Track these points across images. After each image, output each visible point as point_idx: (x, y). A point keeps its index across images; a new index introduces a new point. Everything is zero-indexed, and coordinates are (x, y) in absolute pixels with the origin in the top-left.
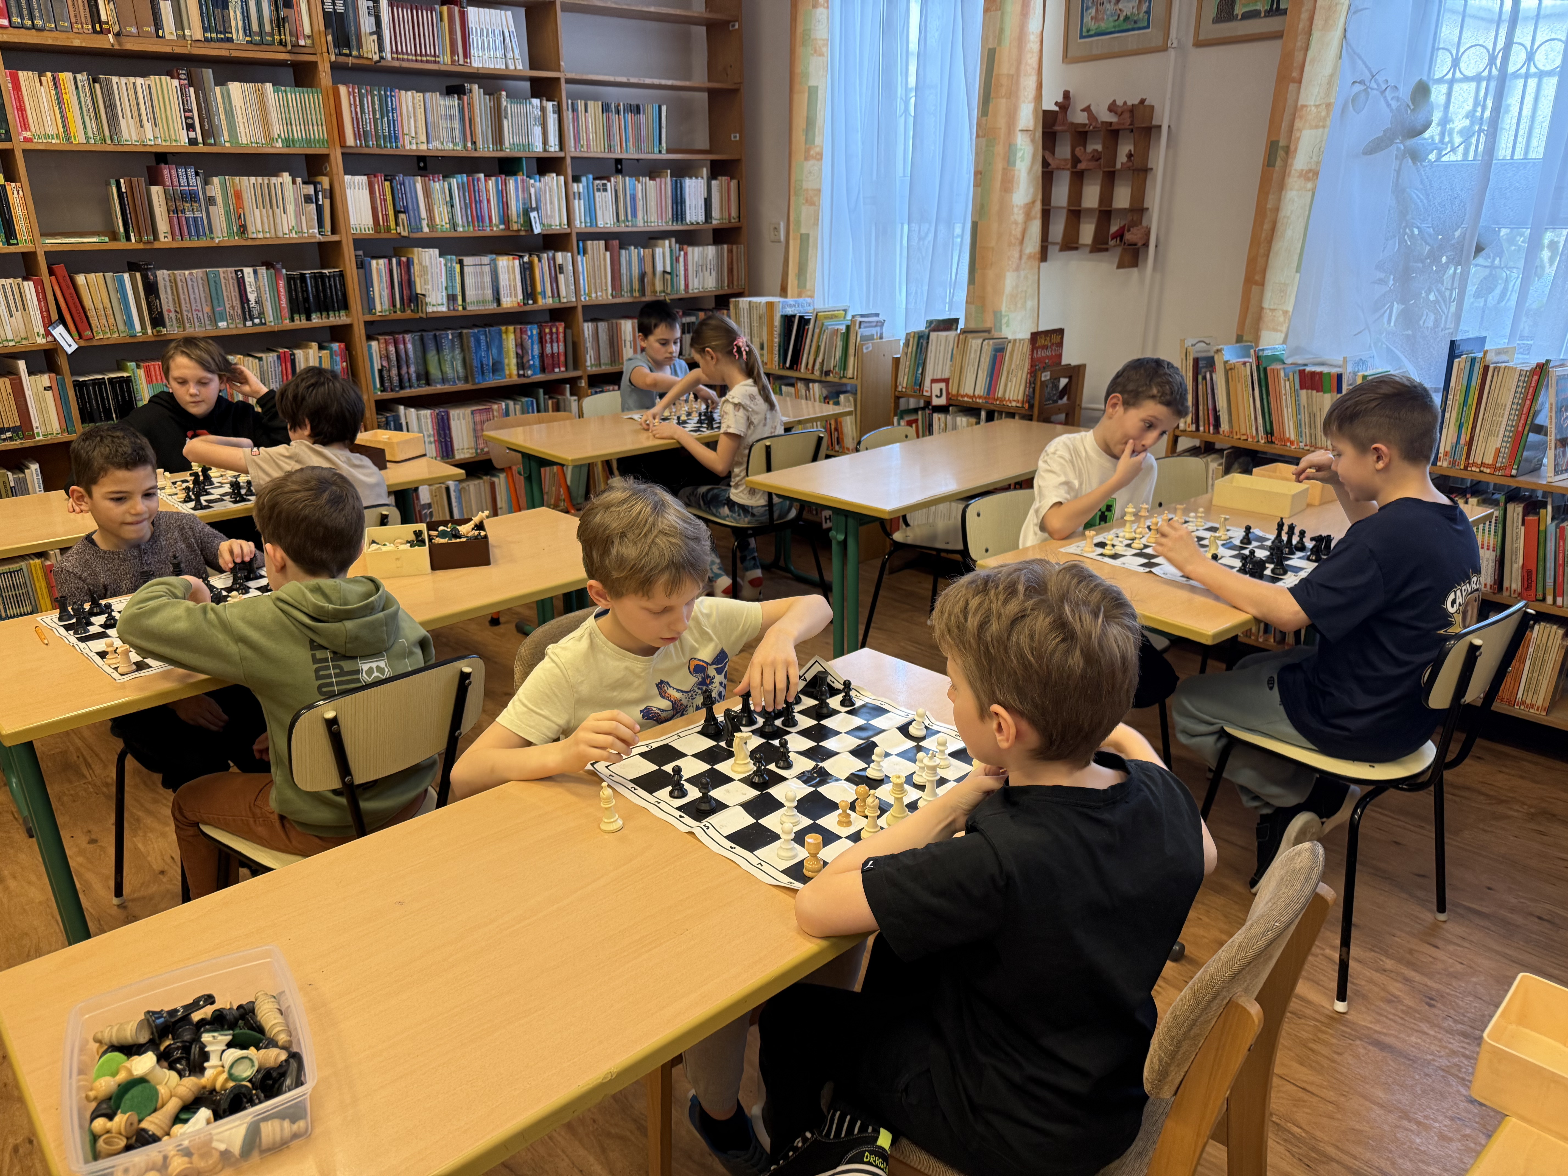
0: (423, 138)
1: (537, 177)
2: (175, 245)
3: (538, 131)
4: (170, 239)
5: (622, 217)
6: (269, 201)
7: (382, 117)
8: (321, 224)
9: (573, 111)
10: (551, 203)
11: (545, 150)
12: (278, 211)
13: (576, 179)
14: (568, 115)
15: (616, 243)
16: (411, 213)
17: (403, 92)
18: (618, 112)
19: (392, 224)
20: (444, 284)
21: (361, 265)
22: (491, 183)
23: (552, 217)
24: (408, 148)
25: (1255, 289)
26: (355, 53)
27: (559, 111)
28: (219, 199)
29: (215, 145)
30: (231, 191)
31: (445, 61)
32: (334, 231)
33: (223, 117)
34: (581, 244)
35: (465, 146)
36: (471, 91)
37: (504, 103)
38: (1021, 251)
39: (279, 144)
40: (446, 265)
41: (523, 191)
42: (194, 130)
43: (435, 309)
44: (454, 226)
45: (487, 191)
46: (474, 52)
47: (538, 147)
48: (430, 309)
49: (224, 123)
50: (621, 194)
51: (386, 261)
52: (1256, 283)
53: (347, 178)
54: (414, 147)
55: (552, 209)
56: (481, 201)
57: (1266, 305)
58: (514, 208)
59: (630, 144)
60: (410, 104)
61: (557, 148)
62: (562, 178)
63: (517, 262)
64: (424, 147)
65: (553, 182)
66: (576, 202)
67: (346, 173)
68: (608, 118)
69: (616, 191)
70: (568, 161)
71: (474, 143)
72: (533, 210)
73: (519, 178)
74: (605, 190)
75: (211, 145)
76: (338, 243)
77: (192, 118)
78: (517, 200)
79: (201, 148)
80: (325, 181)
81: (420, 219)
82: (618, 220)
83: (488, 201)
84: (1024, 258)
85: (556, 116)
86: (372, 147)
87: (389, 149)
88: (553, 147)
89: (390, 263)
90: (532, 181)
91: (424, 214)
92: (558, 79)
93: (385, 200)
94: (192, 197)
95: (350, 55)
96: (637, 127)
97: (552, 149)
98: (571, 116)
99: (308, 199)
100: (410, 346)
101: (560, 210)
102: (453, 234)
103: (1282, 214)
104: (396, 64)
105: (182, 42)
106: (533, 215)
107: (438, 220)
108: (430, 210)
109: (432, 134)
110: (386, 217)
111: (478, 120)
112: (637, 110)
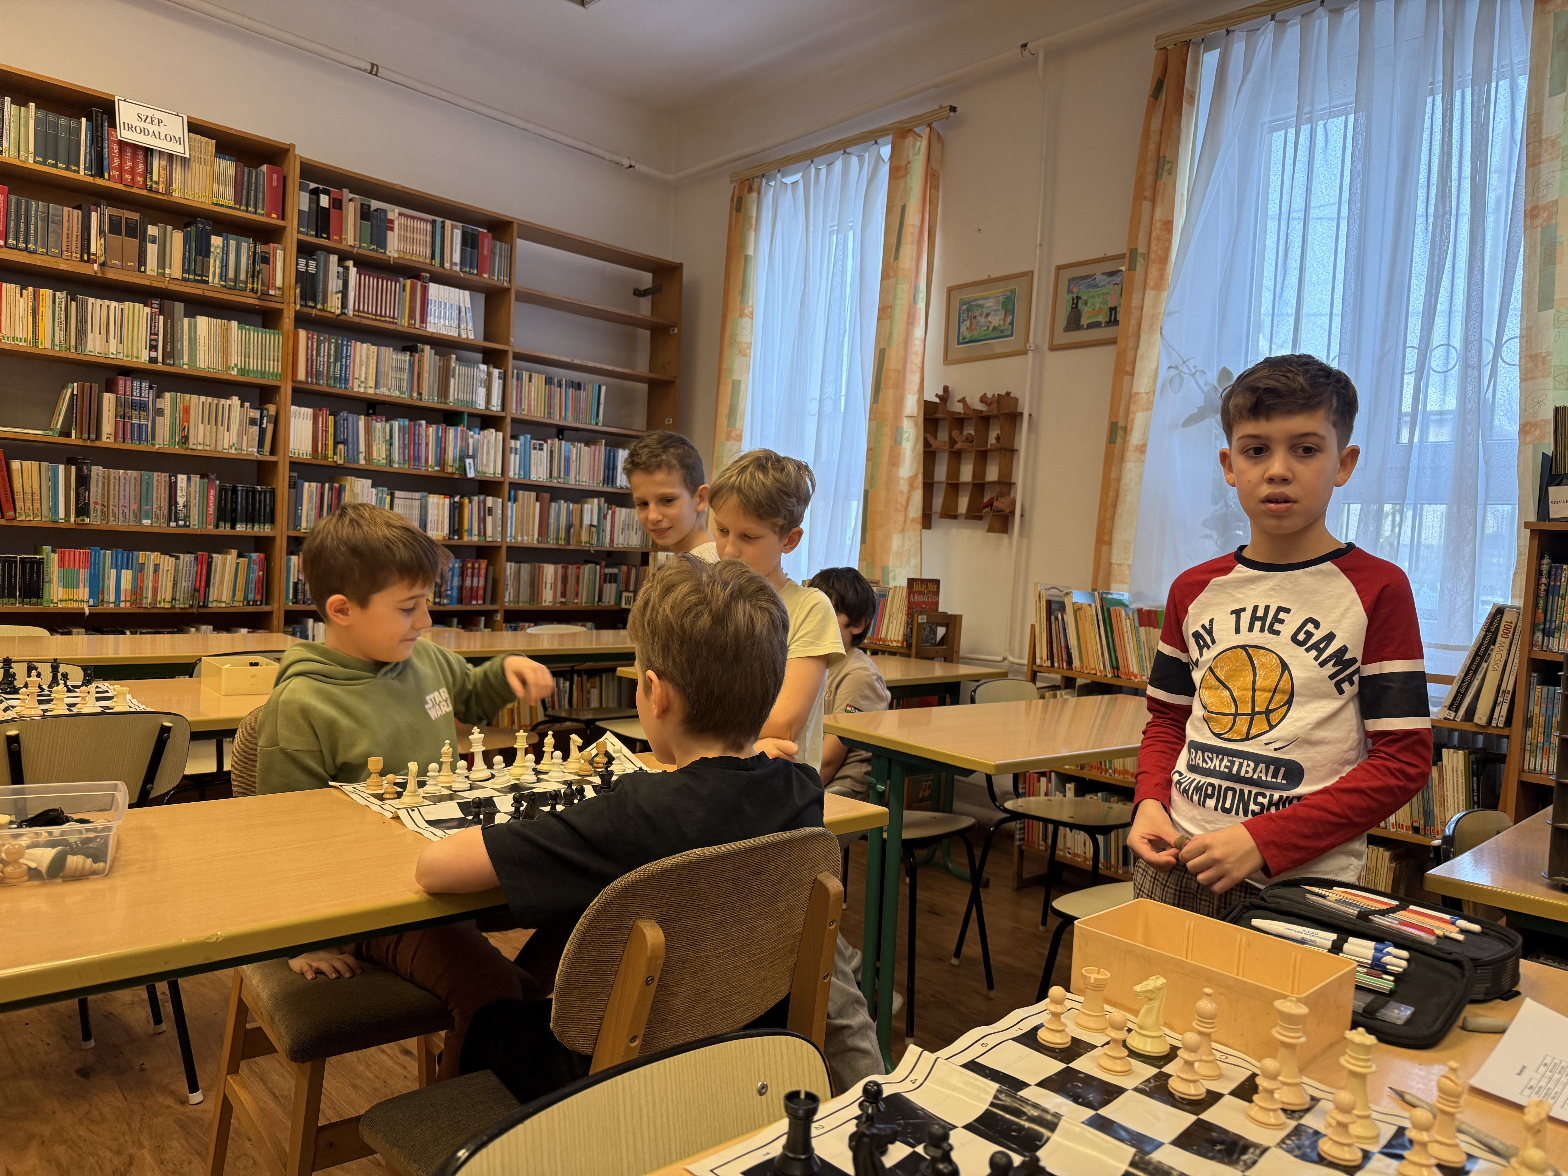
0: (372, 383)
1: (477, 430)
2: (116, 446)
3: (482, 392)
4: (112, 440)
5: (555, 474)
6: (216, 419)
7: (336, 361)
8: (261, 444)
9: (517, 379)
10: (488, 453)
11: (487, 408)
12: (221, 428)
13: (514, 437)
14: (513, 382)
15: (547, 496)
16: (350, 445)
17: (359, 344)
18: (560, 386)
19: (330, 453)
21: (294, 485)
22: (432, 430)
23: (487, 466)
24: (356, 389)
25: (1105, 548)
26: (319, 306)
27: (504, 377)
28: (167, 412)
29: (173, 365)
30: (180, 406)
31: (403, 323)
32: (273, 452)
33: (186, 343)
34: (513, 493)
35: (411, 396)
36: (423, 350)
37: (453, 364)
38: (906, 516)
39: (235, 372)
40: (377, 495)
41: (462, 440)
42: (156, 351)
44: (390, 462)
45: (427, 436)
46: (430, 319)
47: (481, 404)
49: (186, 348)
50: (556, 455)
51: (319, 485)
52: (1105, 543)
53: (293, 407)
54: (362, 390)
55: (488, 459)
56: (419, 444)
57: (1114, 561)
58: (451, 453)
59: (569, 414)
60: (364, 354)
61: (499, 409)
62: (500, 434)
63: (447, 501)
64: (371, 391)
65: (493, 437)
66: (512, 456)
67: (293, 404)
68: (550, 390)
69: (552, 452)
70: (508, 420)
71: (420, 394)
72: (469, 457)
73: (459, 429)
74: (541, 449)
75: (169, 365)
76: (275, 464)
77: (157, 341)
78: (455, 447)
79: (159, 366)
80: (272, 409)
81: (358, 452)
82: (551, 476)
83: (427, 445)
84: (909, 521)
85: (501, 381)
86: (322, 385)
87: (339, 389)
88: (496, 405)
89: (323, 488)
90: (471, 433)
91: (362, 448)
92: (506, 352)
93: (327, 431)
94: (142, 406)
95: (315, 307)
96: (577, 401)
97: (494, 409)
98: (515, 383)
99: (253, 422)
101: (495, 461)
102: (388, 469)
103: (1123, 482)
104: (357, 320)
105: (161, 279)
106: (469, 461)
107: (375, 455)
108: (369, 446)
109: (381, 381)
110: (326, 445)
111: (426, 375)
112: (578, 386)
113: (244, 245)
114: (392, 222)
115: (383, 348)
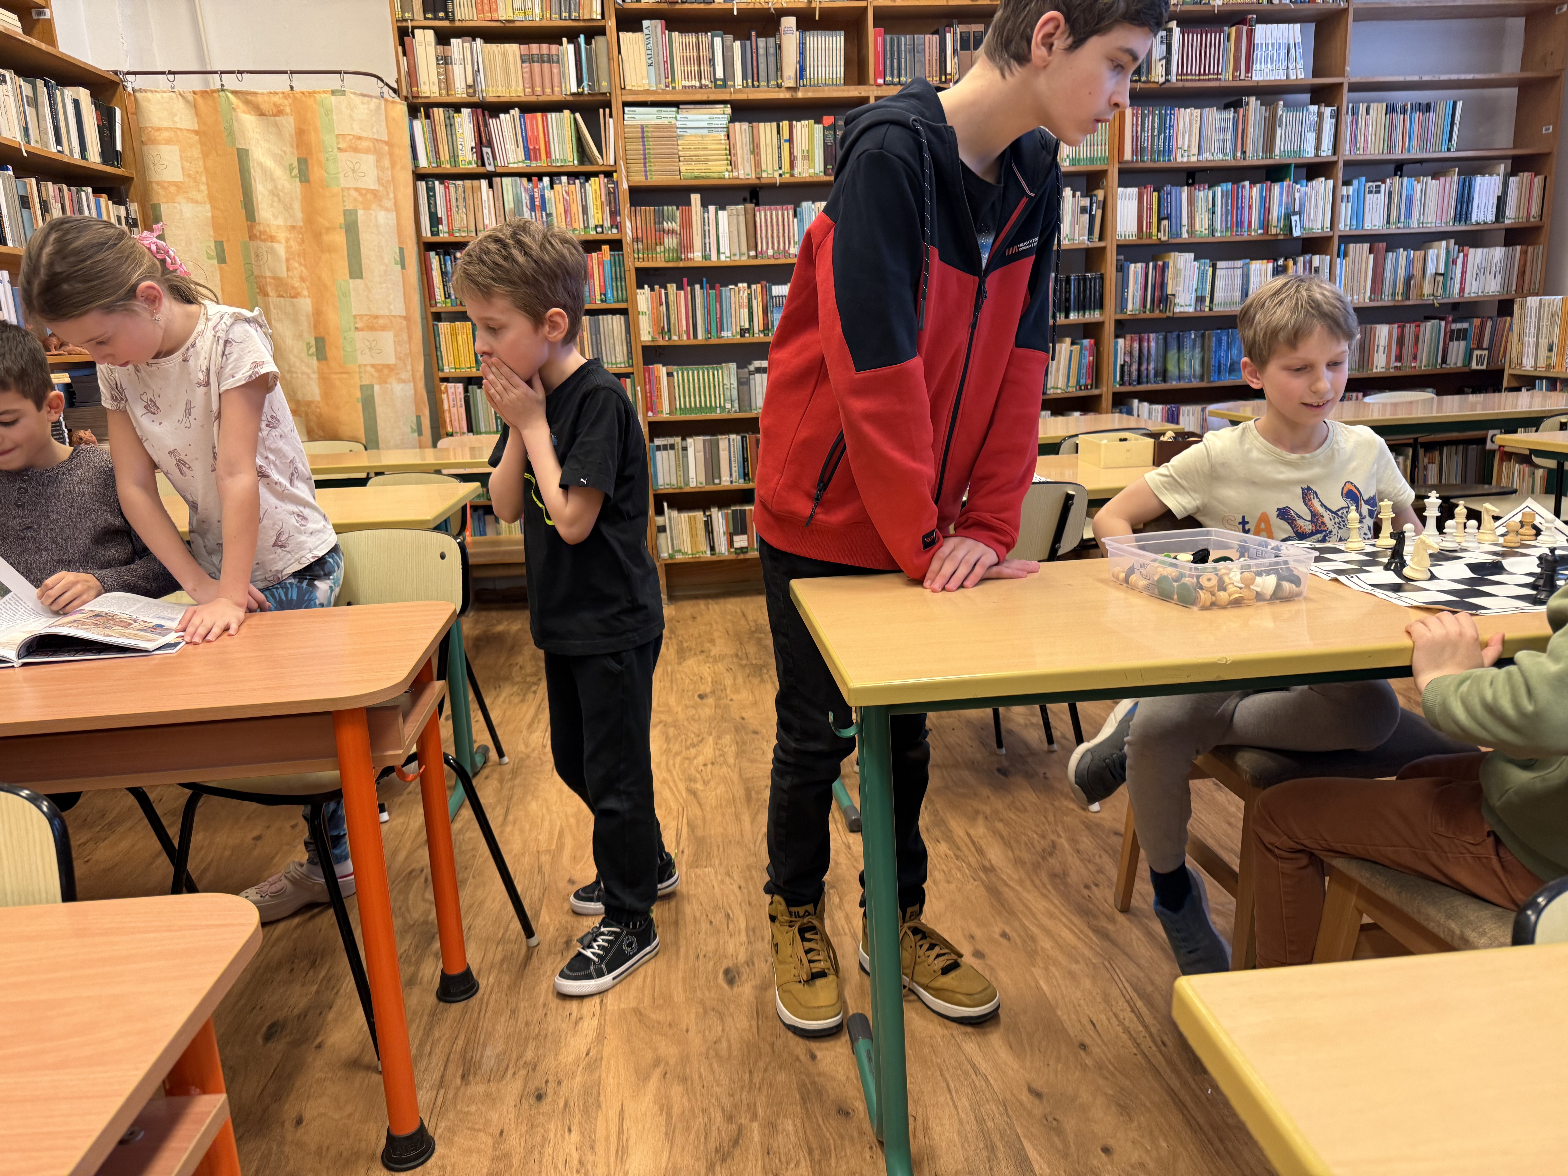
0: (1195, 150)
1: (1304, 182)
3: (1311, 137)
5: (1393, 218)
7: (1159, 134)
8: (1091, 232)
9: (1353, 114)
10: (1316, 206)
11: (1317, 155)
13: (1347, 183)
14: (1347, 119)
15: (1382, 246)
16: (1174, 220)
17: (1182, 110)
18: (1404, 112)
19: (1154, 231)
20: (1195, 287)
21: (1121, 268)
22: (1256, 189)
23: (1315, 220)
24: (1179, 160)
26: (1143, 78)
27: (1337, 116)
31: (1227, 78)
32: (1101, 238)
34: (1342, 247)
35: (1234, 156)
36: (1248, 103)
37: (1280, 112)
40: (1199, 268)
41: (1288, 196)
43: (1182, 310)
44: (1213, 232)
45: (1250, 197)
46: (1256, 67)
47: (1309, 152)
48: (1177, 310)
50: (1395, 196)
51: (1144, 265)
53: (1120, 190)
54: (1185, 160)
55: (1316, 213)
56: (1242, 208)
58: (1276, 213)
59: (1414, 144)
60: (1187, 120)
61: (1330, 152)
62: (1330, 183)
63: (1270, 265)
64: (1194, 159)
65: (1322, 186)
66: (1344, 205)
67: (1119, 186)
68: (1392, 119)
69: (1390, 193)
70: (1341, 164)
71: (1244, 152)
72: (1295, 213)
73: (1285, 184)
74: (1378, 192)
76: (1103, 249)
78: (1280, 205)
80: (1100, 194)
81: (1181, 226)
82: (1388, 222)
83: (1250, 207)
85: (1333, 121)
86: (1148, 162)
87: (1162, 163)
88: (1326, 151)
89: (1147, 267)
90: (1298, 186)
91: (1185, 221)
92: (1341, 85)
93: (1151, 209)
96: (1424, 126)
97: (1324, 154)
98: (1349, 120)
99: (1083, 210)
100: (1153, 344)
101: (1324, 214)
102: (1211, 239)
104: (1180, 84)
106: (1295, 218)
107: (1197, 226)
108: (1191, 217)
109: (1204, 146)
110: (1150, 224)
111: (1250, 130)
112: (1427, 108)
115: (1206, 110)
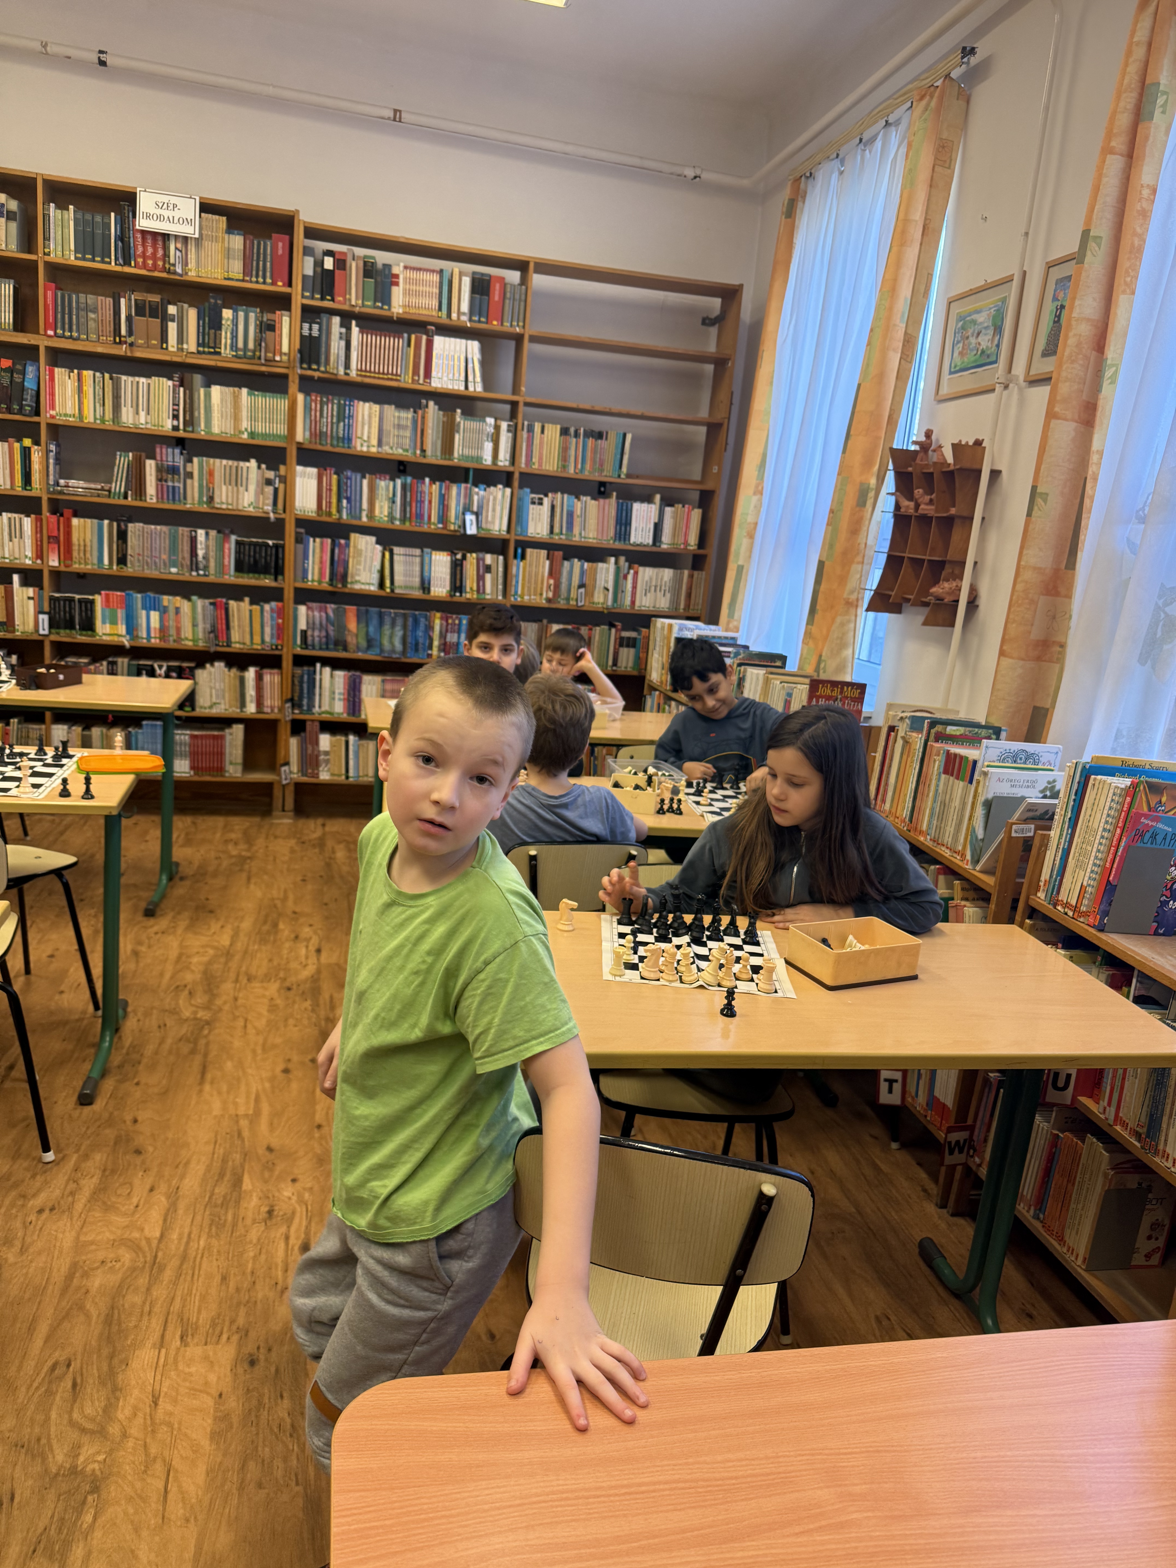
0: (374, 442)
1: (484, 487)
2: (160, 506)
3: (488, 446)
4: (154, 500)
5: (557, 529)
6: (235, 480)
7: (338, 422)
8: (274, 503)
9: (529, 431)
10: (494, 510)
11: (495, 464)
12: (240, 488)
14: (523, 435)
15: (559, 554)
16: (354, 502)
17: (361, 403)
18: (577, 436)
19: (334, 510)
21: (300, 541)
22: (435, 487)
23: (493, 522)
24: (359, 448)
26: (322, 369)
27: (514, 430)
28: (196, 475)
29: (193, 432)
30: (206, 469)
31: (407, 381)
32: (284, 510)
33: (202, 411)
34: (519, 551)
35: (414, 453)
36: (426, 406)
37: (458, 419)
39: (245, 436)
40: (378, 552)
41: (466, 496)
42: (178, 419)
43: (361, 587)
44: (392, 519)
45: (430, 493)
46: (434, 374)
47: (487, 460)
49: (202, 416)
50: (557, 510)
51: (322, 540)
53: (299, 469)
54: (365, 449)
55: (494, 517)
56: (422, 502)
58: (453, 510)
59: (587, 466)
60: (367, 413)
61: (507, 463)
62: (508, 491)
63: (449, 557)
64: (374, 450)
65: (499, 493)
67: (299, 464)
68: (565, 441)
69: (553, 506)
70: (516, 476)
71: (423, 451)
72: (471, 513)
73: (464, 485)
74: (541, 504)
75: (190, 432)
76: (285, 521)
77: (178, 411)
78: (458, 504)
79: (181, 434)
80: (282, 469)
81: (361, 510)
82: (551, 532)
83: (430, 502)
85: (510, 435)
86: (327, 446)
87: (342, 449)
88: (503, 461)
90: (476, 490)
91: (365, 505)
92: (517, 402)
93: (330, 490)
94: (175, 471)
95: (318, 370)
96: (596, 451)
97: (500, 464)
98: (526, 436)
99: (269, 482)
100: (330, 614)
101: (501, 518)
102: (390, 526)
104: (359, 379)
105: (180, 354)
106: (469, 517)
107: (377, 512)
108: (371, 504)
109: (384, 440)
110: (329, 503)
111: (430, 431)
112: (600, 436)
113: (252, 316)
114: (397, 276)
115: (386, 407)
